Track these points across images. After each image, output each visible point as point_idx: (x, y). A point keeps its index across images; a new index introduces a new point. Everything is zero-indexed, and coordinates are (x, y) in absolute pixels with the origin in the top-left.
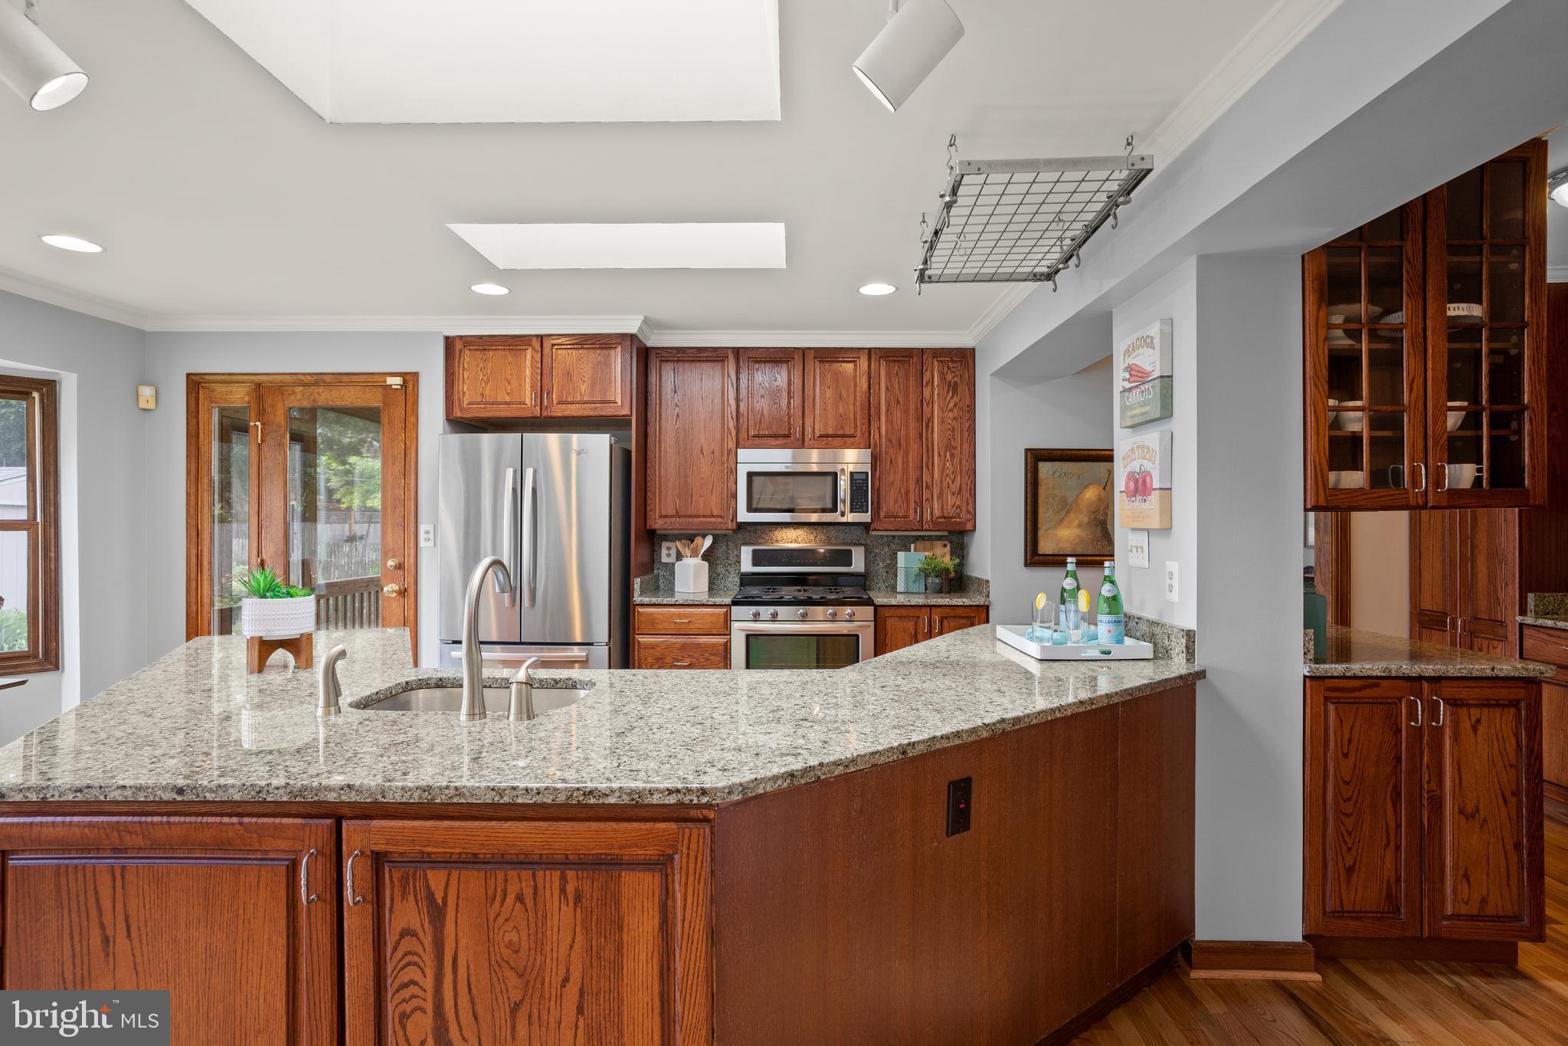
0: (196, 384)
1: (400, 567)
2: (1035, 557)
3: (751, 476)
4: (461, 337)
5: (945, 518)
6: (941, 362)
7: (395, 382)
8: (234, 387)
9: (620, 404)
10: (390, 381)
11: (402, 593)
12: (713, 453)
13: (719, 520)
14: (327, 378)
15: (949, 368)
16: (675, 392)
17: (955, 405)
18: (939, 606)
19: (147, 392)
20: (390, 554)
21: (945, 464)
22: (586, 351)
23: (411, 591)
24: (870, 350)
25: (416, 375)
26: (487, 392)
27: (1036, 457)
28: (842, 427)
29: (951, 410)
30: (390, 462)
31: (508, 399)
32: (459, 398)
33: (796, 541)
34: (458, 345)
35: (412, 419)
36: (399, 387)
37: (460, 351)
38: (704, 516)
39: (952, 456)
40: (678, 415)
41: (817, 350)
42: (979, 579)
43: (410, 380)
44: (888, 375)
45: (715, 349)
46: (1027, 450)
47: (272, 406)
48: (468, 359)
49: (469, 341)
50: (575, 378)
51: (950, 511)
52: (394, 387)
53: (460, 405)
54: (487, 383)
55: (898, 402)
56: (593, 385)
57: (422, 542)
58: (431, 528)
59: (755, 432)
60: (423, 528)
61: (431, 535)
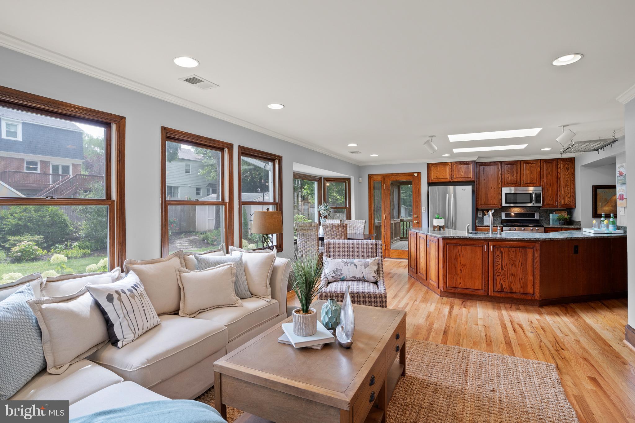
0: (370, 176)
1: (417, 217)
2: (596, 215)
3: (506, 194)
4: (431, 163)
5: (565, 204)
6: (564, 162)
7: (416, 174)
8: (378, 177)
9: (472, 177)
10: (415, 174)
11: (418, 223)
12: (495, 188)
13: (496, 206)
14: (399, 174)
15: (566, 164)
16: (484, 173)
17: (568, 173)
19: (360, 179)
20: (415, 214)
21: (565, 190)
22: (463, 165)
23: (420, 223)
24: (541, 160)
26: (438, 176)
27: (595, 189)
28: (532, 181)
29: (567, 175)
31: (443, 178)
34: (430, 165)
35: (420, 183)
36: (416, 176)
37: (431, 167)
38: (492, 205)
39: (568, 187)
40: (485, 179)
41: (524, 161)
42: (577, 221)
43: (419, 174)
44: (547, 167)
45: (495, 162)
46: (593, 186)
47: (387, 181)
48: (433, 169)
49: (433, 164)
50: (460, 172)
51: (567, 202)
53: (431, 179)
54: (438, 174)
55: (550, 173)
56: (465, 173)
57: (423, 211)
58: (425, 208)
59: (507, 183)
60: (423, 208)
61: (425, 210)
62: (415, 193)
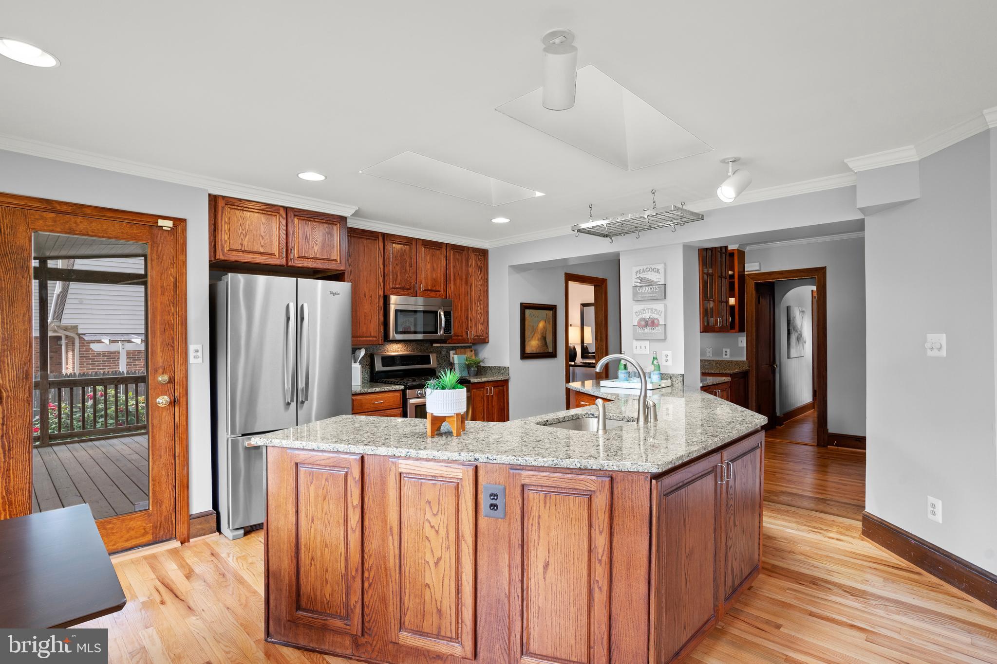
1: (172, 381)
2: (525, 356)
3: (396, 311)
4: (224, 197)
5: (478, 336)
6: (475, 255)
7: (168, 224)
9: (339, 262)
10: (161, 222)
11: (174, 403)
12: (371, 297)
13: (374, 339)
15: (479, 259)
16: (349, 256)
17: (481, 278)
18: (490, 381)
20: (160, 371)
21: (477, 309)
22: (318, 224)
23: (182, 400)
24: (446, 244)
25: (183, 221)
26: (245, 243)
27: (524, 307)
28: (435, 286)
29: (480, 281)
30: (159, 292)
31: (262, 250)
32: (222, 245)
33: (397, 351)
34: (221, 204)
35: (181, 257)
36: (169, 229)
37: (223, 208)
38: (366, 337)
39: (480, 304)
40: (351, 271)
41: (424, 241)
43: (180, 223)
44: (454, 259)
45: (372, 232)
48: (226, 215)
49: (229, 201)
50: (310, 242)
51: (480, 333)
52: (164, 228)
53: (222, 248)
54: (245, 236)
55: (459, 274)
56: (323, 247)
57: (192, 360)
58: (199, 347)
59: (394, 286)
60: (192, 348)
61: (200, 354)
62: (162, 294)
